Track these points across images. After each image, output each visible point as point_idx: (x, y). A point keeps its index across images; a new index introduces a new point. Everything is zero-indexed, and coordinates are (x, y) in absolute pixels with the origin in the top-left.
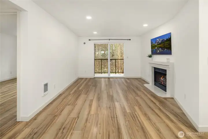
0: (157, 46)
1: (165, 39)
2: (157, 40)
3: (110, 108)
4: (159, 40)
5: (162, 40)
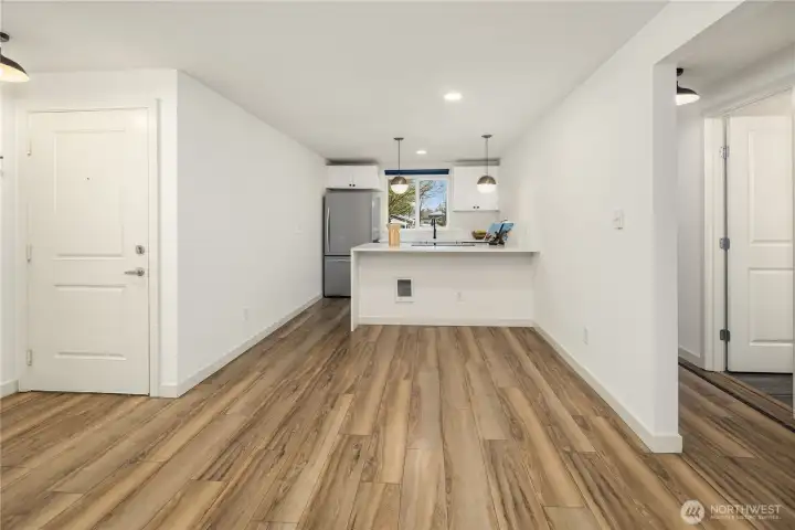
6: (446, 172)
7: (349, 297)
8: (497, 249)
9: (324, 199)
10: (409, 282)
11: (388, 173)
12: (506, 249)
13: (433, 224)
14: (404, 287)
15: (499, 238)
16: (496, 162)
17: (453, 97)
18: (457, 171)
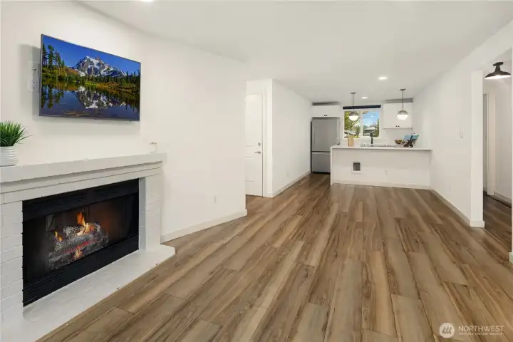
0: (88, 83)
1: (125, 75)
2: (92, 63)
3: (336, 256)
4: (99, 64)
5: (112, 69)
6: (379, 106)
7: (329, 173)
8: (409, 148)
9: (311, 123)
10: (359, 164)
11: (344, 108)
12: (414, 148)
13: (371, 135)
14: (357, 166)
15: (410, 142)
16: (411, 100)
17: (383, 78)
18: (385, 107)
